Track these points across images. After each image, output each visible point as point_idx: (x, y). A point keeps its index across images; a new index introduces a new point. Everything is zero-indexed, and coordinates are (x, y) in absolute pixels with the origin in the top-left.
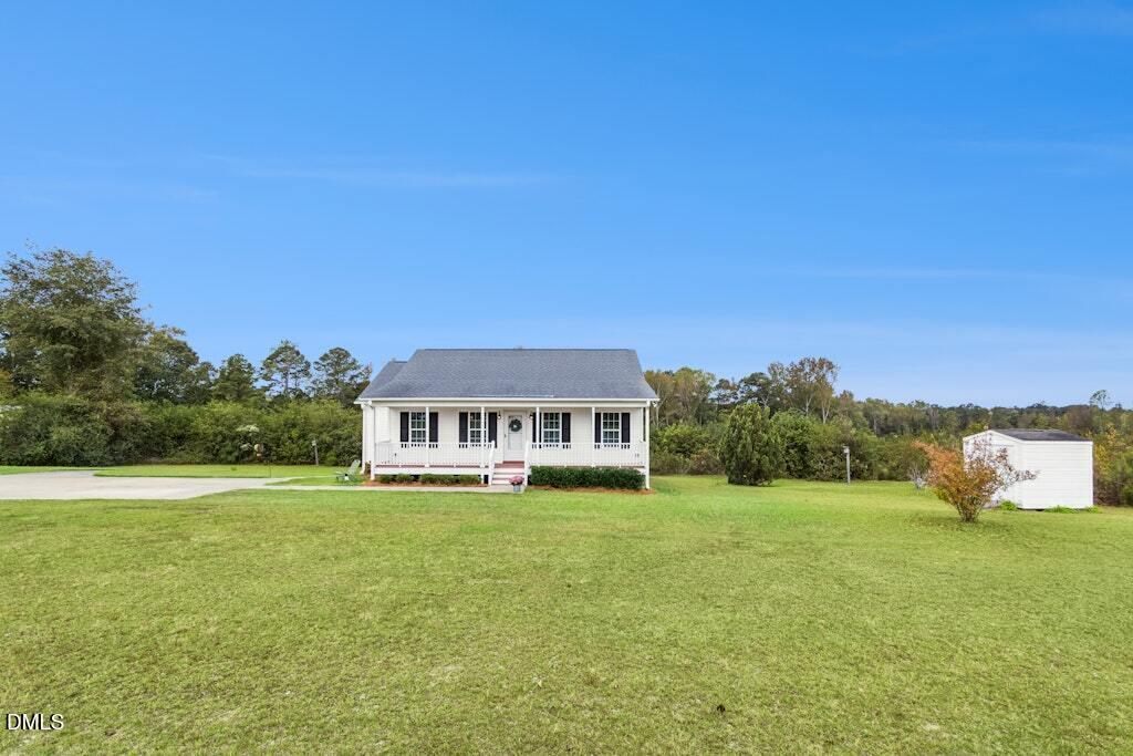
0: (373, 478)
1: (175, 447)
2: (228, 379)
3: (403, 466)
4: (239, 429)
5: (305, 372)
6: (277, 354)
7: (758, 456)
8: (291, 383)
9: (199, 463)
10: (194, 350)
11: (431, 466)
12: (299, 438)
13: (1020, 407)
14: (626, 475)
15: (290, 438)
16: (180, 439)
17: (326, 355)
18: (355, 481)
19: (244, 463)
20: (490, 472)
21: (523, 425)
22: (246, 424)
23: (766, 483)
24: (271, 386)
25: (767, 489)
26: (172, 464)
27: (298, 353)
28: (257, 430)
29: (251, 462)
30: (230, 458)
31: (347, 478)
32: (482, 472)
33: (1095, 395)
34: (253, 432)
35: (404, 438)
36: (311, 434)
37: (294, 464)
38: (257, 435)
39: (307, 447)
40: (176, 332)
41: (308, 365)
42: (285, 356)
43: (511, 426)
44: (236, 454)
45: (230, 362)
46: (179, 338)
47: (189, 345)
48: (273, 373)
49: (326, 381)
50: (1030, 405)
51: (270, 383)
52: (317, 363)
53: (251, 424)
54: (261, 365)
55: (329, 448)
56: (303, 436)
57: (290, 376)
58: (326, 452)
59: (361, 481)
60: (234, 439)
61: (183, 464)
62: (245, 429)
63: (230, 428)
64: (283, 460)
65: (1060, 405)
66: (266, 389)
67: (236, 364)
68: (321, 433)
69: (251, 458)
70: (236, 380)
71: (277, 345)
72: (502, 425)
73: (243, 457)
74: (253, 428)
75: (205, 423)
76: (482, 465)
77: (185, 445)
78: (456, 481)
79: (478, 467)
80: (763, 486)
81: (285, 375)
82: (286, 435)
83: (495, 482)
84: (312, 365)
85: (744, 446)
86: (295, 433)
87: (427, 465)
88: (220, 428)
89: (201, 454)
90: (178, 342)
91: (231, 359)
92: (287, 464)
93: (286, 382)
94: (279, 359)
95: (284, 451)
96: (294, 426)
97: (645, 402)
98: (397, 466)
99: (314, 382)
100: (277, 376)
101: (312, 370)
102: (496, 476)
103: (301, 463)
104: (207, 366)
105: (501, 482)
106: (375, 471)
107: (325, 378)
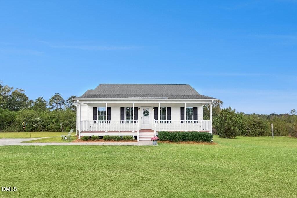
0: (79, 138)
1: (8, 125)
2: (37, 105)
3: (95, 132)
4: (32, 119)
5: (63, 103)
6: (54, 97)
7: (233, 127)
8: (59, 107)
9: (16, 132)
10: (27, 96)
11: (108, 132)
12: (56, 122)
13: (268, 114)
14: (206, 136)
15: (52, 122)
16: (11, 123)
17: (70, 98)
18: (70, 139)
19: (34, 132)
20: (137, 134)
21: (150, 113)
22: (36, 117)
23: (233, 137)
24: (52, 107)
25: (233, 139)
26: (5, 132)
27: (61, 97)
28: (40, 119)
29: (37, 131)
30: (29, 130)
31: (66, 138)
32: (134, 134)
33: (292, 111)
34: (38, 120)
35: (95, 118)
36: (61, 121)
37: (54, 132)
38: (40, 121)
39: (59, 125)
40: (21, 91)
41: (64, 101)
42: (57, 98)
43: (144, 113)
44: (31, 128)
45: (38, 100)
46: (22, 92)
47: (25, 94)
48: (52, 103)
49: (70, 106)
50: (271, 114)
51: (52, 106)
52: (67, 100)
53: (38, 117)
54: (49, 101)
55: (67, 125)
56: (57, 121)
57: (58, 104)
58: (66, 127)
59: (73, 140)
60: (31, 122)
61: (10, 132)
62: (35, 119)
63: (29, 118)
64: (49, 130)
65: (279, 114)
66: (50, 108)
67: (40, 100)
68: (64, 120)
69: (37, 130)
70: (40, 105)
71: (54, 95)
72: (140, 113)
73: (34, 129)
74: (38, 118)
75: (19, 117)
76: (133, 131)
77: (12, 125)
78: (121, 139)
79: (131, 132)
80: (233, 138)
81: (57, 104)
82: (51, 121)
83: (141, 139)
84: (65, 101)
85: (228, 123)
86: (54, 120)
87: (106, 131)
88: (25, 119)
89: (17, 128)
90: (21, 94)
91: (39, 98)
92: (51, 132)
93: (57, 106)
94: (55, 99)
95: (50, 127)
96: (54, 118)
97: (211, 101)
98: (92, 132)
99: (66, 106)
100: (54, 104)
101: (65, 102)
102: (141, 136)
103: (56, 131)
104: (32, 101)
105: (145, 139)
106: (81, 135)
107: (70, 105)
